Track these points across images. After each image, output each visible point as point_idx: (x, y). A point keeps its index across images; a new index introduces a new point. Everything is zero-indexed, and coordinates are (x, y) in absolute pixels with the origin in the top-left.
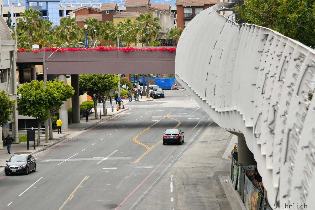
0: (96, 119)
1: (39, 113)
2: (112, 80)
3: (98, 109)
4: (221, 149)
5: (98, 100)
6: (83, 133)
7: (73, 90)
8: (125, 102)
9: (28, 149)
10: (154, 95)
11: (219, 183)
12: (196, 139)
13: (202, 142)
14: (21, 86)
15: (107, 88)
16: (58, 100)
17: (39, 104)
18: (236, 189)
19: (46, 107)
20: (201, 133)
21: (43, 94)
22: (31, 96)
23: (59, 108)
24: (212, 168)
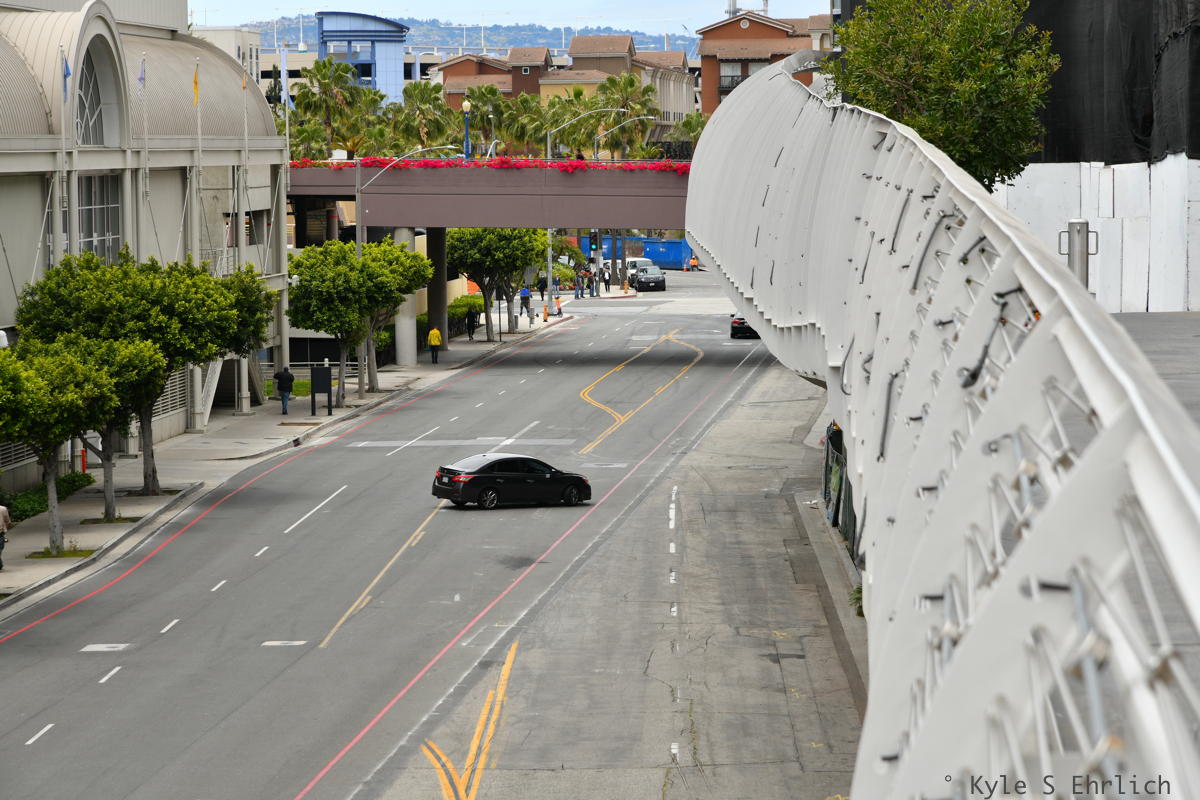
0: (489, 340)
1: (342, 323)
2: (530, 242)
3: (494, 317)
4: (801, 423)
5: (494, 294)
6: (456, 375)
7: (431, 266)
8: (567, 299)
9: (314, 414)
10: (640, 282)
11: (793, 508)
12: (740, 395)
13: (755, 405)
14: (299, 254)
15: (519, 263)
16: (391, 291)
17: (343, 300)
18: (835, 523)
19: (360, 308)
20: (753, 380)
21: (354, 275)
22: (324, 281)
23: (393, 313)
24: (776, 470)
